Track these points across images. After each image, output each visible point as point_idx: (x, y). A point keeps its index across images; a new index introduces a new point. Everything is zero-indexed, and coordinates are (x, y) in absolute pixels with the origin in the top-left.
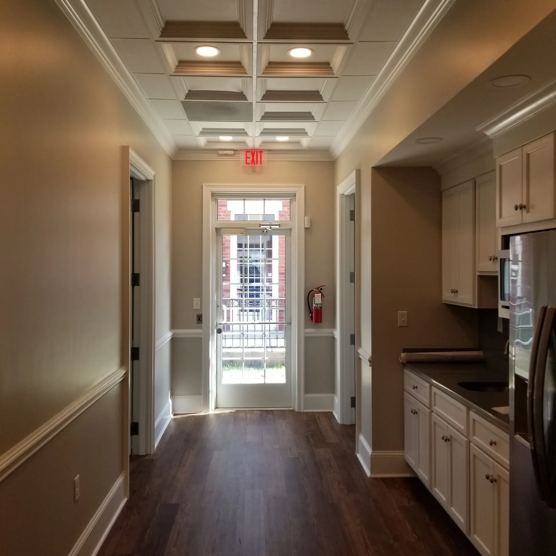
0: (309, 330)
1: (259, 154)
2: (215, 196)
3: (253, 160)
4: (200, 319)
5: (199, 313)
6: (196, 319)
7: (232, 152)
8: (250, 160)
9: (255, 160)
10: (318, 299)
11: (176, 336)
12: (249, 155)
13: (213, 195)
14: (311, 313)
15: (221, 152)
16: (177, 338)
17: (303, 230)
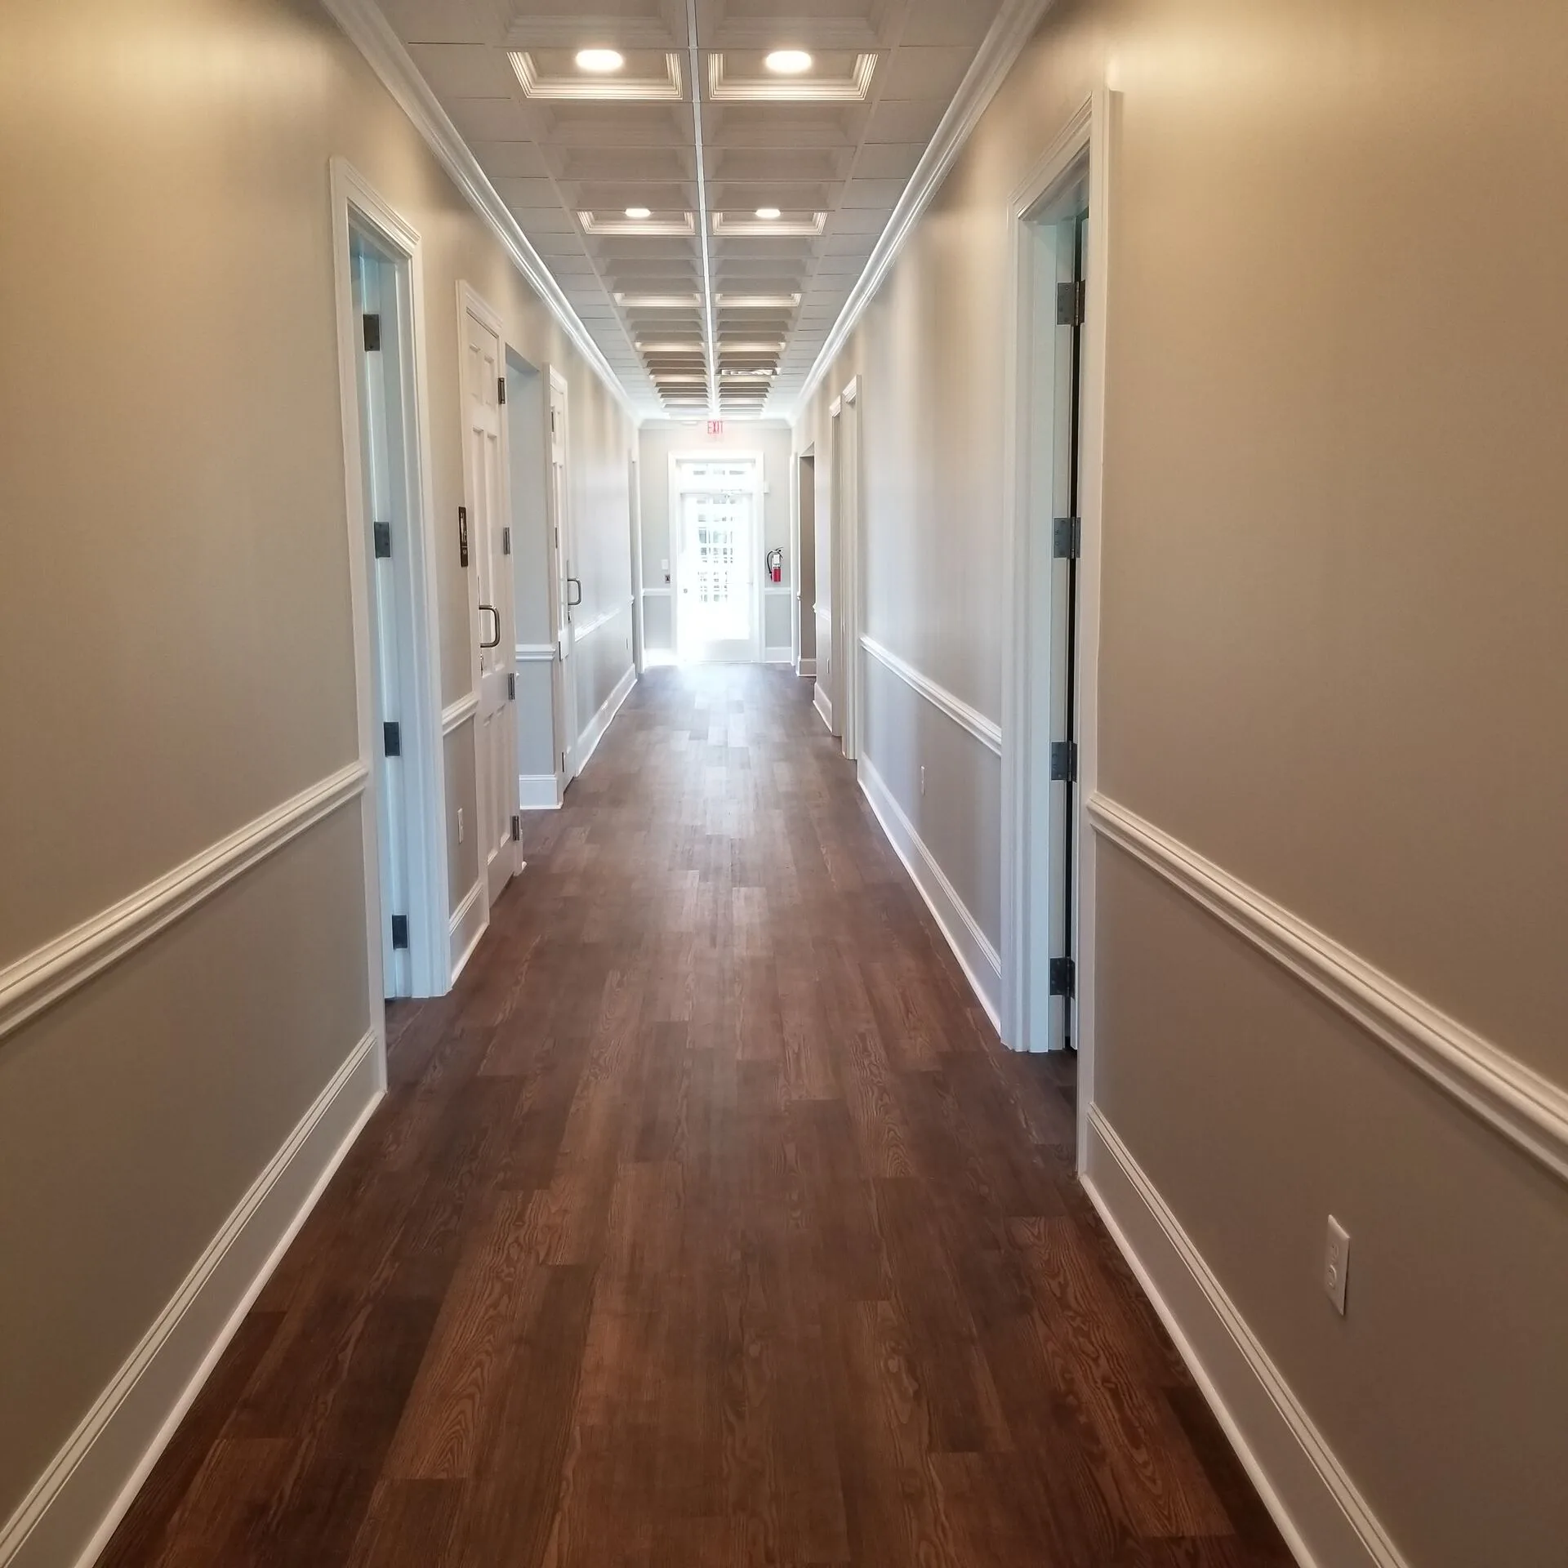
0: (769, 589)
1: (720, 424)
2: (679, 462)
3: (715, 430)
4: (668, 579)
5: (667, 574)
6: (664, 579)
7: (695, 423)
8: (711, 430)
9: (716, 429)
10: (776, 560)
11: (646, 595)
12: (712, 425)
13: (677, 461)
14: (771, 572)
15: (685, 423)
16: (649, 597)
17: (763, 495)
